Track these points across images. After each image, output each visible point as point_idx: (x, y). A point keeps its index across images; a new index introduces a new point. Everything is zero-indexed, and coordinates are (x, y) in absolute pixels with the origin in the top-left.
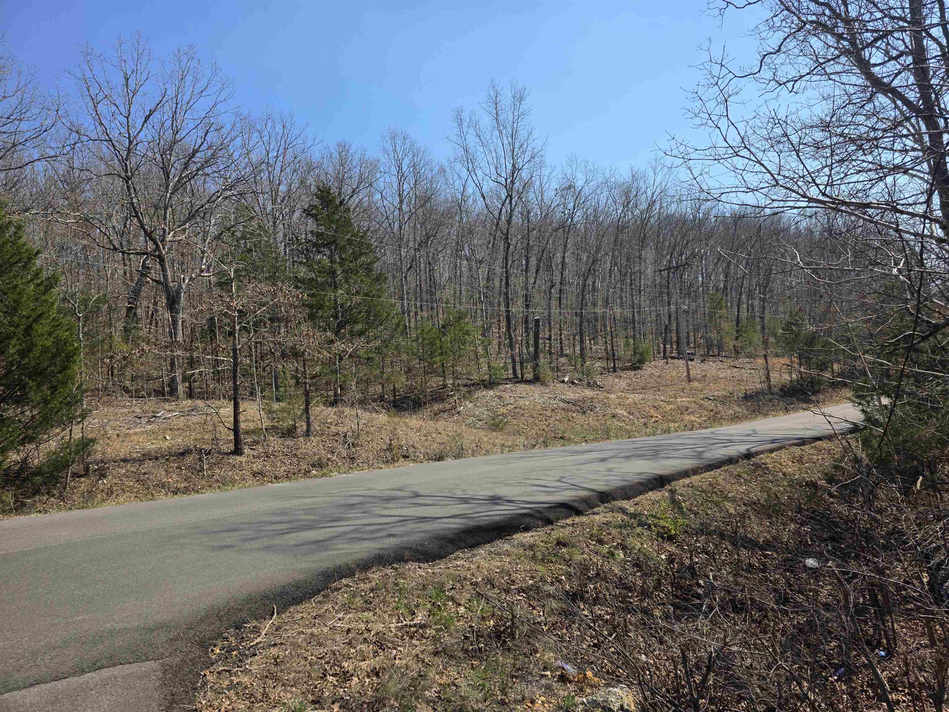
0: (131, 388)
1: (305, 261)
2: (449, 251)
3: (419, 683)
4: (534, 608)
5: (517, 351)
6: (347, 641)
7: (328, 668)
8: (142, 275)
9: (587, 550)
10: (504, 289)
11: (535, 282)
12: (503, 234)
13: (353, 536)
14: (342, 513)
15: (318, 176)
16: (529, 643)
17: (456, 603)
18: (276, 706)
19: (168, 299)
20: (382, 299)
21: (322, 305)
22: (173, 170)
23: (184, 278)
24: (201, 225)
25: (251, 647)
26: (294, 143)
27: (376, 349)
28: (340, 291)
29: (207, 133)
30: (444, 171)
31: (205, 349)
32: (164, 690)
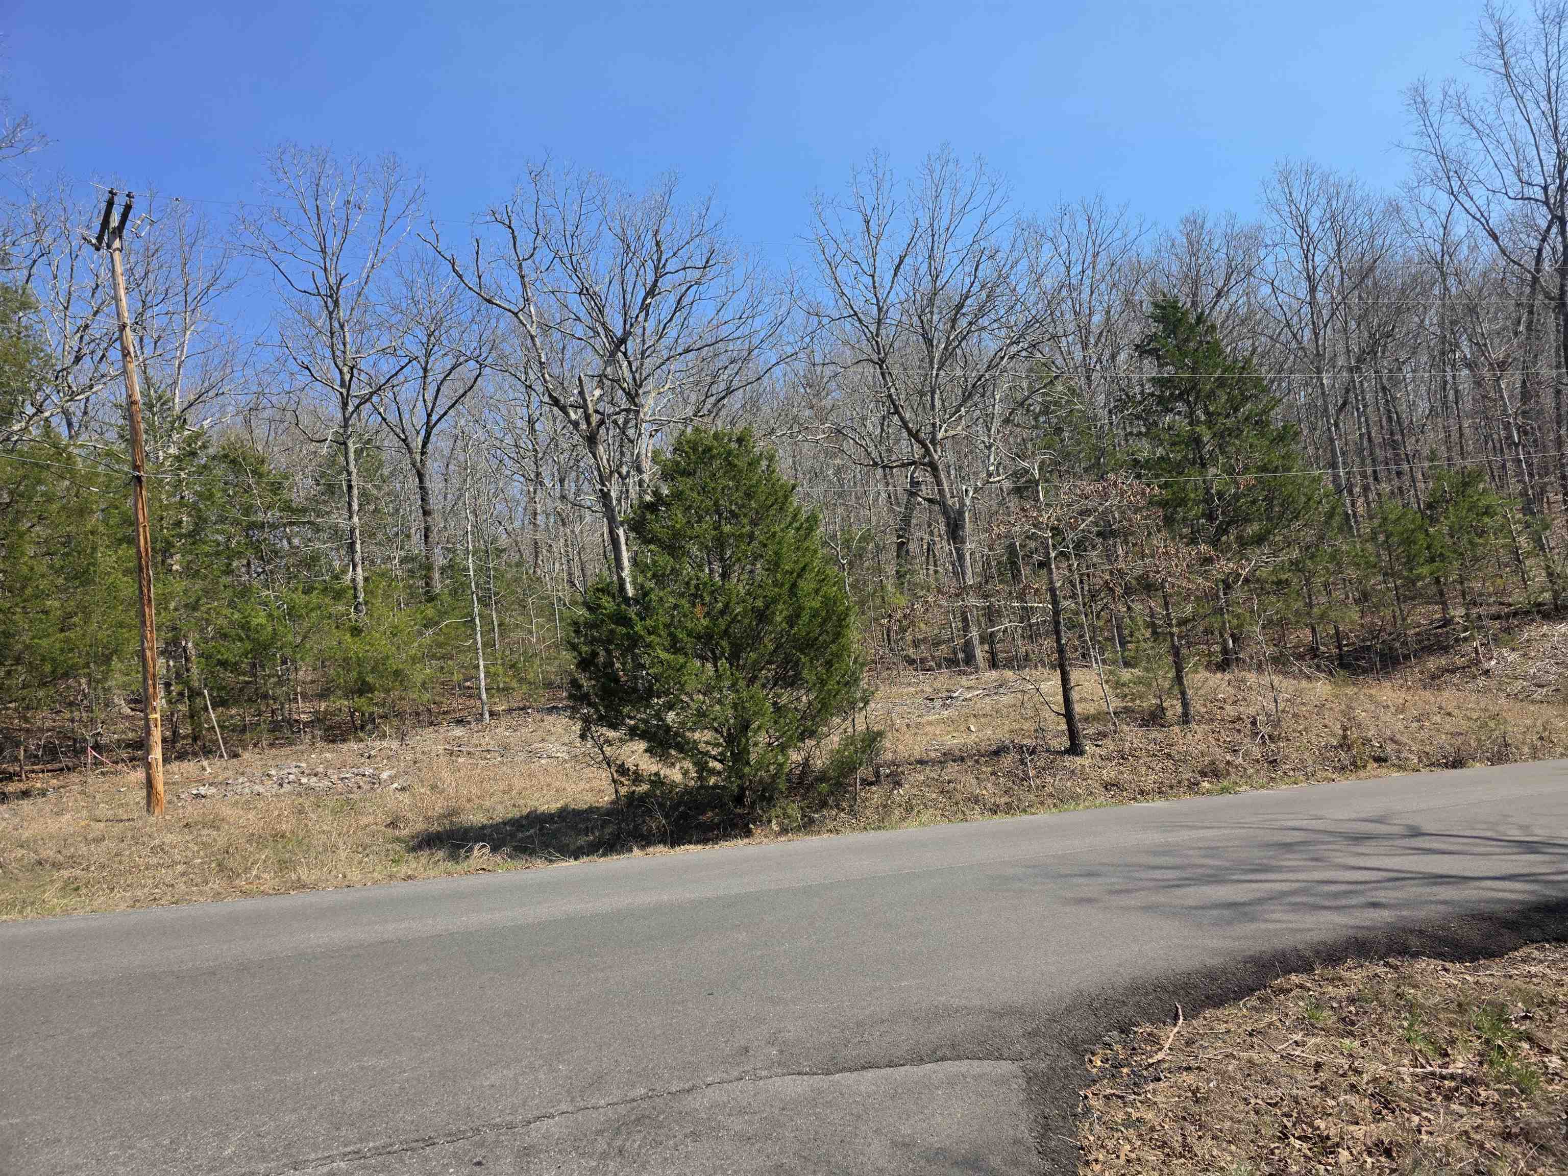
0: (913, 657)
1: (1145, 430)
6: (1317, 1083)
7: (1289, 1125)
8: (912, 494)
12: (1552, 299)
13: (1298, 900)
14: (1270, 858)
15: (1153, 285)
18: (1208, 1170)
19: (948, 525)
20: (1294, 472)
21: (1182, 500)
22: (937, 335)
23: (966, 491)
24: (981, 406)
25: (1151, 1065)
26: (1109, 241)
27: (1292, 563)
28: (1212, 471)
29: (977, 266)
30: (1398, 209)
31: (1010, 593)
32: (1032, 1107)
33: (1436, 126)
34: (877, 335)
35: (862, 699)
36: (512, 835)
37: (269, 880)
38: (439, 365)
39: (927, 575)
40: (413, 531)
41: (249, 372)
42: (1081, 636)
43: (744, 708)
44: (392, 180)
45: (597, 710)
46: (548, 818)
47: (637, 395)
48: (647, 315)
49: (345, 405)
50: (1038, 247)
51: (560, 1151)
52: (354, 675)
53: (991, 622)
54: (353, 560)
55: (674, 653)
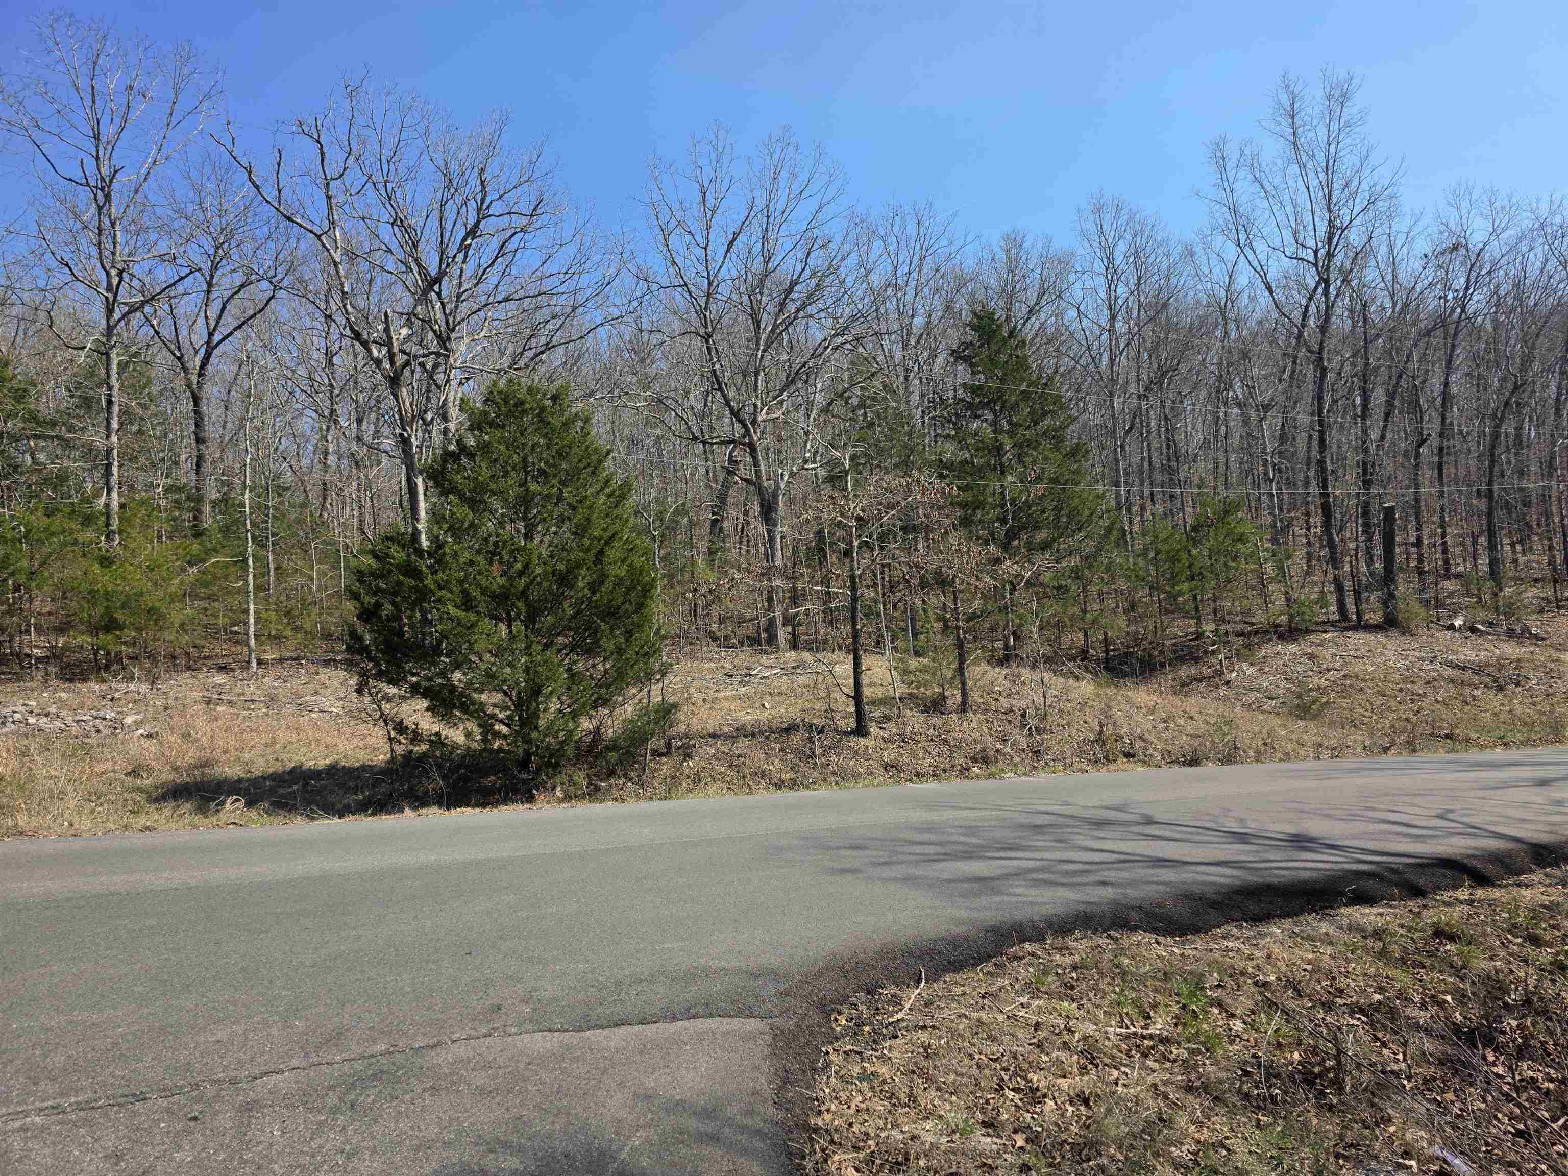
0: (718, 634)
1: (953, 433)
2: (1204, 393)
3: (1160, 1131)
4: (1384, 1045)
5: (1347, 568)
6: (1035, 1041)
7: (1006, 1078)
8: (730, 473)
9: (1502, 953)
10: (1315, 454)
11: (1383, 437)
12: (1311, 352)
13: (1041, 877)
14: (1020, 838)
15: (973, 295)
16: (1373, 1105)
17: (1227, 1011)
18: (928, 1118)
19: (762, 506)
20: (1081, 486)
21: (981, 503)
22: (765, 316)
23: (782, 474)
24: (803, 393)
25: (890, 1024)
26: (936, 246)
27: (1072, 570)
28: (1010, 479)
29: (809, 253)
30: (1192, 254)
31: (816, 578)
32: (775, 1062)
33: (1231, 180)
34: (706, 309)
35: (659, 671)
36: (272, 791)
38: (226, 281)
39: (739, 554)
40: (183, 457)
42: (877, 624)
43: (536, 672)
44: (186, 71)
45: (377, 664)
46: (316, 774)
47: (449, 339)
48: (466, 256)
49: (110, 311)
50: (869, 243)
51: (286, 1106)
52: (100, 610)
53: (795, 604)
54: (108, 484)
55: (466, 611)
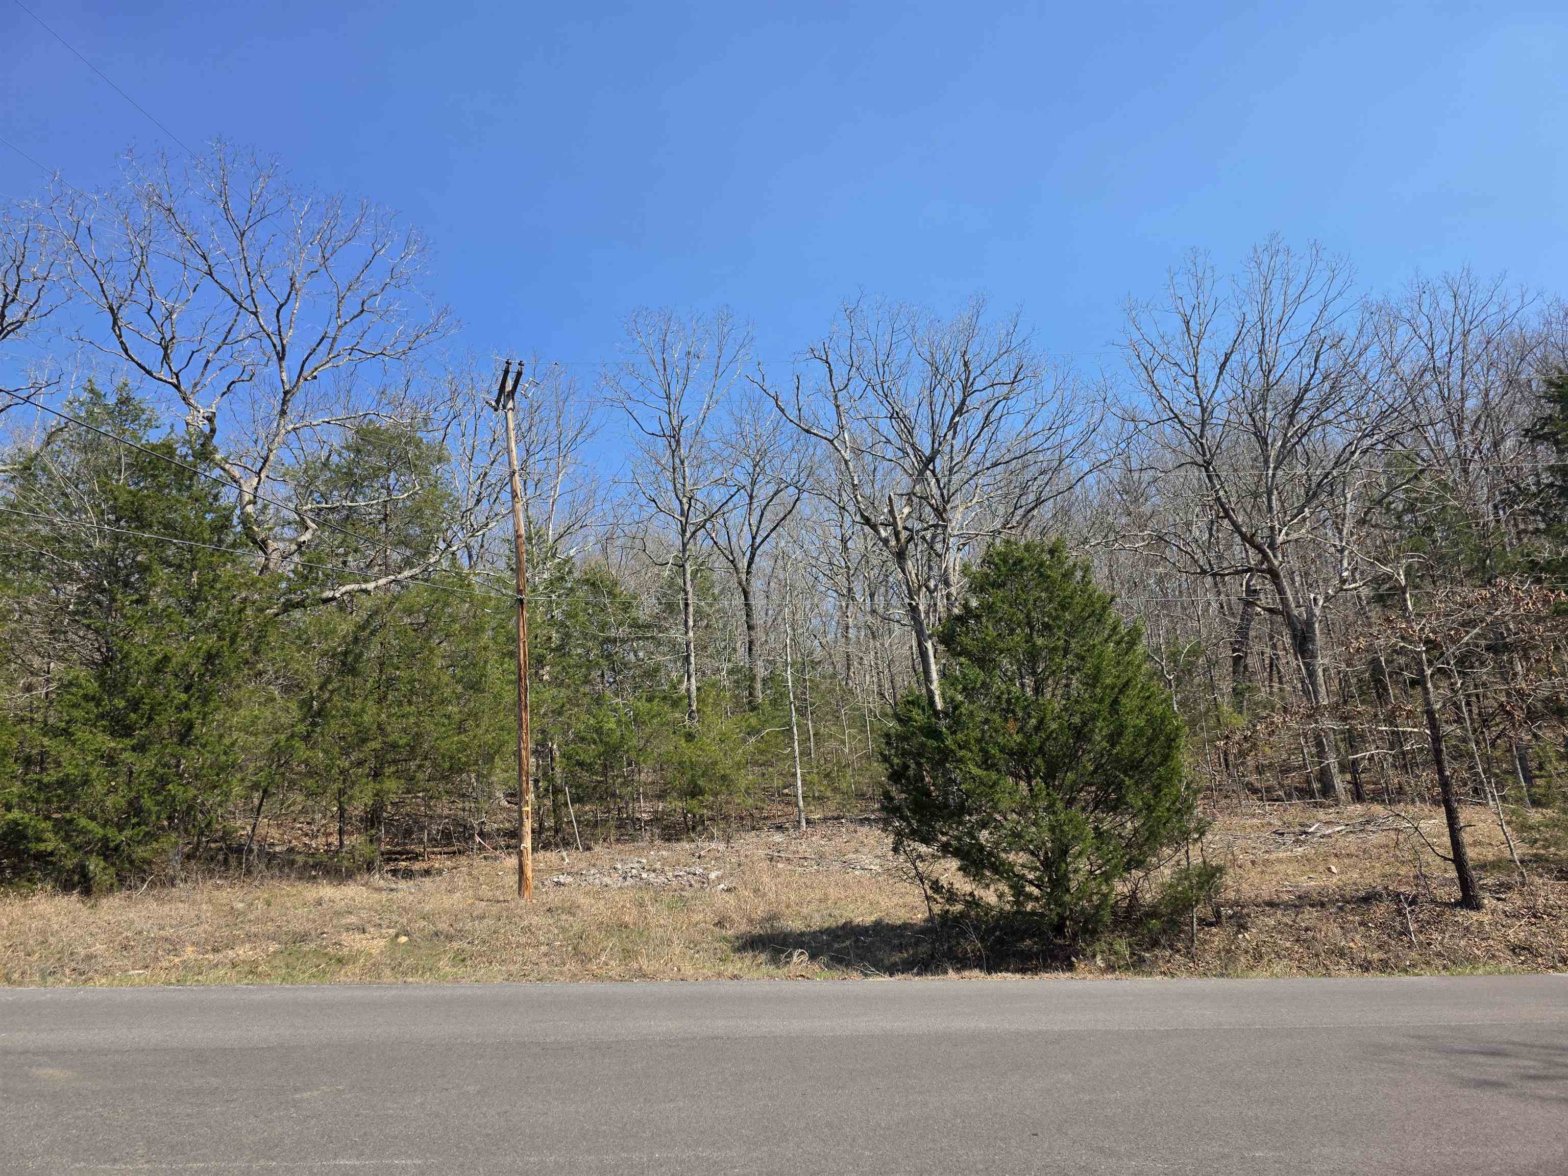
0: (1257, 785)
1: (1544, 526)
8: (1248, 604)
15: (1543, 361)
19: (1294, 637)
22: (1272, 432)
23: (1315, 599)
24: (1329, 505)
29: (1317, 357)
31: (1376, 715)
34: (1201, 437)
35: (1196, 830)
36: (829, 945)
37: (616, 968)
38: (763, 492)
39: (1271, 693)
40: (739, 644)
41: (607, 506)
42: (1471, 768)
43: (1062, 831)
45: (909, 824)
46: (864, 930)
47: (945, 510)
48: (955, 433)
49: (684, 531)
50: (1392, 332)
52: (687, 777)
53: (1354, 749)
54: (688, 672)
55: (986, 769)
